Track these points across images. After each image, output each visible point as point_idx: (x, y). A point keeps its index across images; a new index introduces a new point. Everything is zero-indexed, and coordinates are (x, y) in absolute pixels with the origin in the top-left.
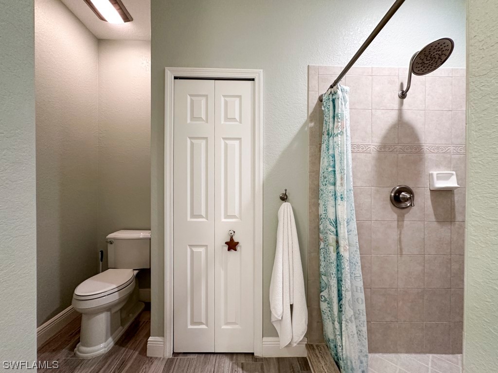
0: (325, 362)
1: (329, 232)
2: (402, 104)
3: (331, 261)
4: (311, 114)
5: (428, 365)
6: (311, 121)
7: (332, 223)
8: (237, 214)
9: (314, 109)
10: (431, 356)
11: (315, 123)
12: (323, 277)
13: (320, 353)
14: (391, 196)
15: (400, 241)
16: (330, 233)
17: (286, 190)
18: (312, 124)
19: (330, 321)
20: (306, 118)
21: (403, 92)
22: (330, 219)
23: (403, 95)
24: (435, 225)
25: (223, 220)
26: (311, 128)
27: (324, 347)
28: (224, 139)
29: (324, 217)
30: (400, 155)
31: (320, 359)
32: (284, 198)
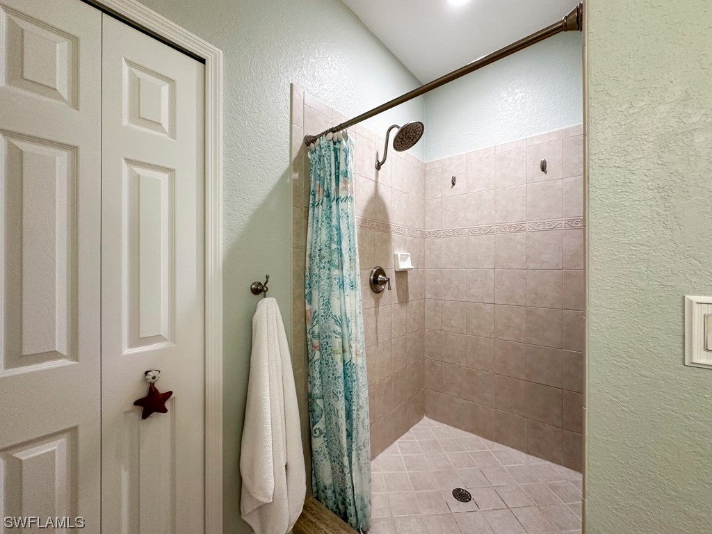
0: (324, 523)
1: (334, 335)
2: (377, 175)
3: (338, 375)
4: (295, 159)
5: (398, 453)
6: (295, 170)
7: (338, 321)
8: (164, 330)
9: (299, 153)
10: (396, 442)
11: (300, 175)
12: (318, 401)
13: (313, 515)
14: (370, 279)
15: (376, 329)
16: (337, 336)
17: (267, 277)
18: (296, 176)
19: (327, 461)
20: (288, 164)
21: (379, 163)
22: (336, 317)
23: (378, 167)
24: (398, 307)
25: (127, 351)
26: (295, 180)
27: (313, 503)
28: (128, 161)
29: (323, 314)
30: (376, 233)
31: (318, 524)
32: (259, 290)
